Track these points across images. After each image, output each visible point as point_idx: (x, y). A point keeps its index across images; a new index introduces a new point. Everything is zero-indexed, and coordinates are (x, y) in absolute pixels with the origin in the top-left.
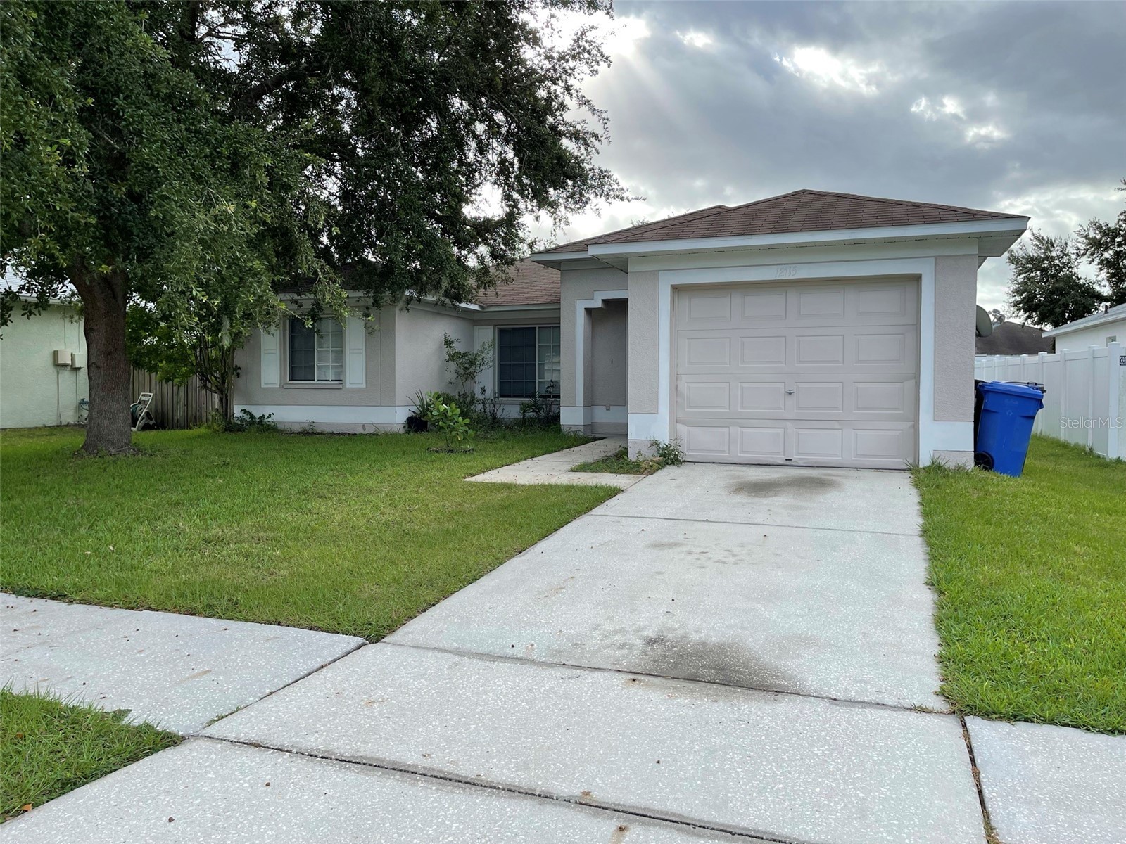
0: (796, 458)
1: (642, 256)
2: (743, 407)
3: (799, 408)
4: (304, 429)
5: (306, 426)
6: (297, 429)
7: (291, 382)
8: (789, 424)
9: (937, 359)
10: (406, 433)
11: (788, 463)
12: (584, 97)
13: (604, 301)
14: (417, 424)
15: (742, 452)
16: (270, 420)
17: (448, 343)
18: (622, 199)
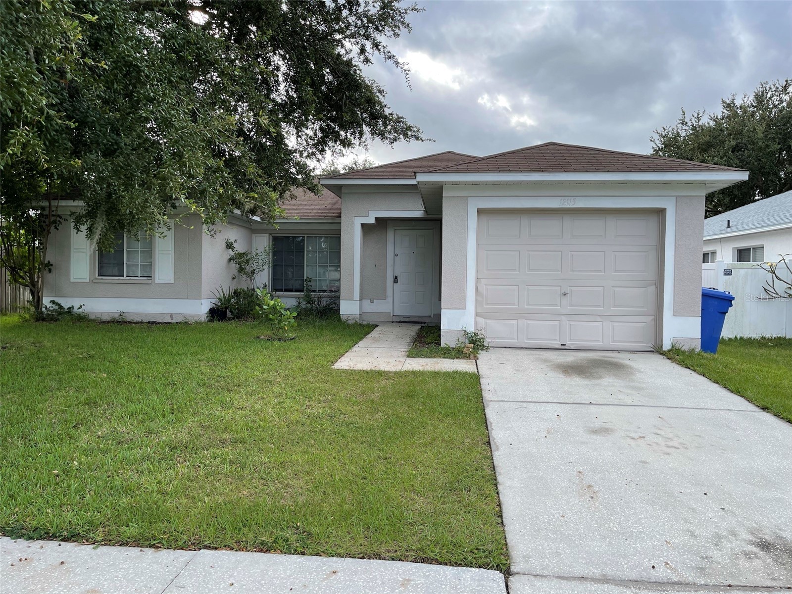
0: (569, 344)
1: (455, 184)
2: (529, 304)
3: (571, 305)
4: (114, 319)
5: (117, 316)
6: (106, 318)
7: (100, 277)
8: (563, 318)
9: (676, 271)
10: (209, 321)
11: (563, 347)
12: (389, 52)
13: (376, 218)
14: (217, 314)
15: (528, 339)
16: (80, 310)
17: (229, 246)
18: (417, 139)
